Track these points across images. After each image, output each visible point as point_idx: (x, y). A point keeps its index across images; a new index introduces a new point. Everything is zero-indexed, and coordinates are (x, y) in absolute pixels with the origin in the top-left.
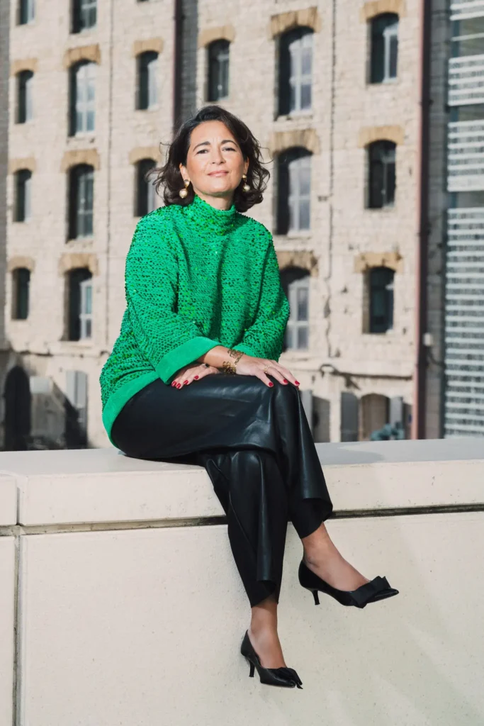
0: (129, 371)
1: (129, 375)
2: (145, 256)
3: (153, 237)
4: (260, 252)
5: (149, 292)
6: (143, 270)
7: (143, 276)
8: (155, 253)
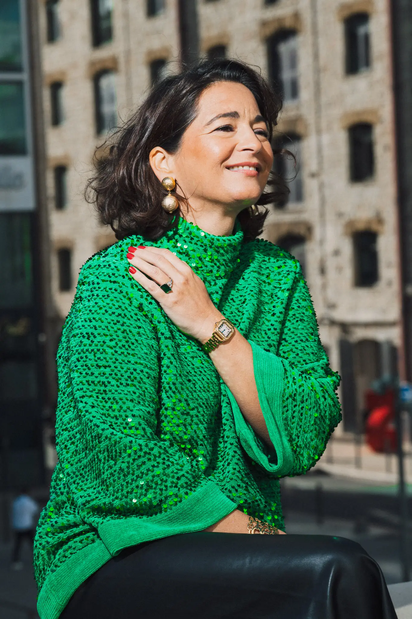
0: (76, 530)
1: (78, 539)
2: (100, 330)
3: (112, 296)
4: (279, 294)
5: (110, 395)
6: (98, 355)
7: (99, 367)
8: (119, 326)
